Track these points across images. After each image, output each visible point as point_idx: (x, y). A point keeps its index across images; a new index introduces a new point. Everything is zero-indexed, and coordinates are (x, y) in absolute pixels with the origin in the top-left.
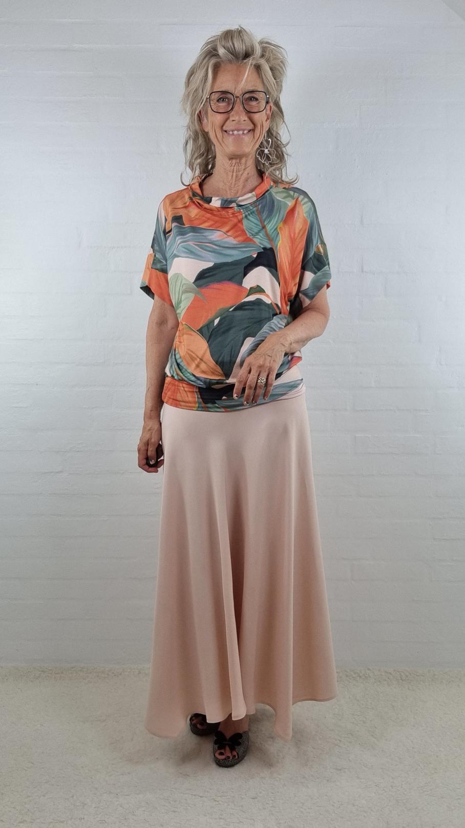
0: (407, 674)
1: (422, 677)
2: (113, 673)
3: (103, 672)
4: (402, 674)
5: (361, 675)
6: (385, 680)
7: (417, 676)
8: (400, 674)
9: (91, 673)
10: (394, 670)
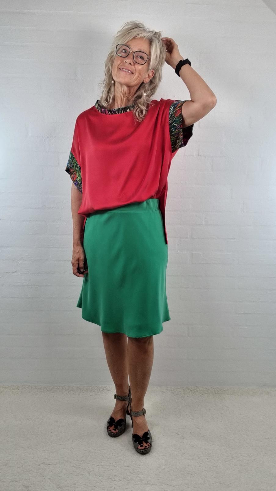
0: (219, 390)
1: (227, 392)
2: (46, 389)
3: (41, 389)
4: (216, 390)
5: (192, 390)
6: (206, 393)
7: (224, 391)
8: (215, 390)
9: (33, 389)
10: (211, 388)
